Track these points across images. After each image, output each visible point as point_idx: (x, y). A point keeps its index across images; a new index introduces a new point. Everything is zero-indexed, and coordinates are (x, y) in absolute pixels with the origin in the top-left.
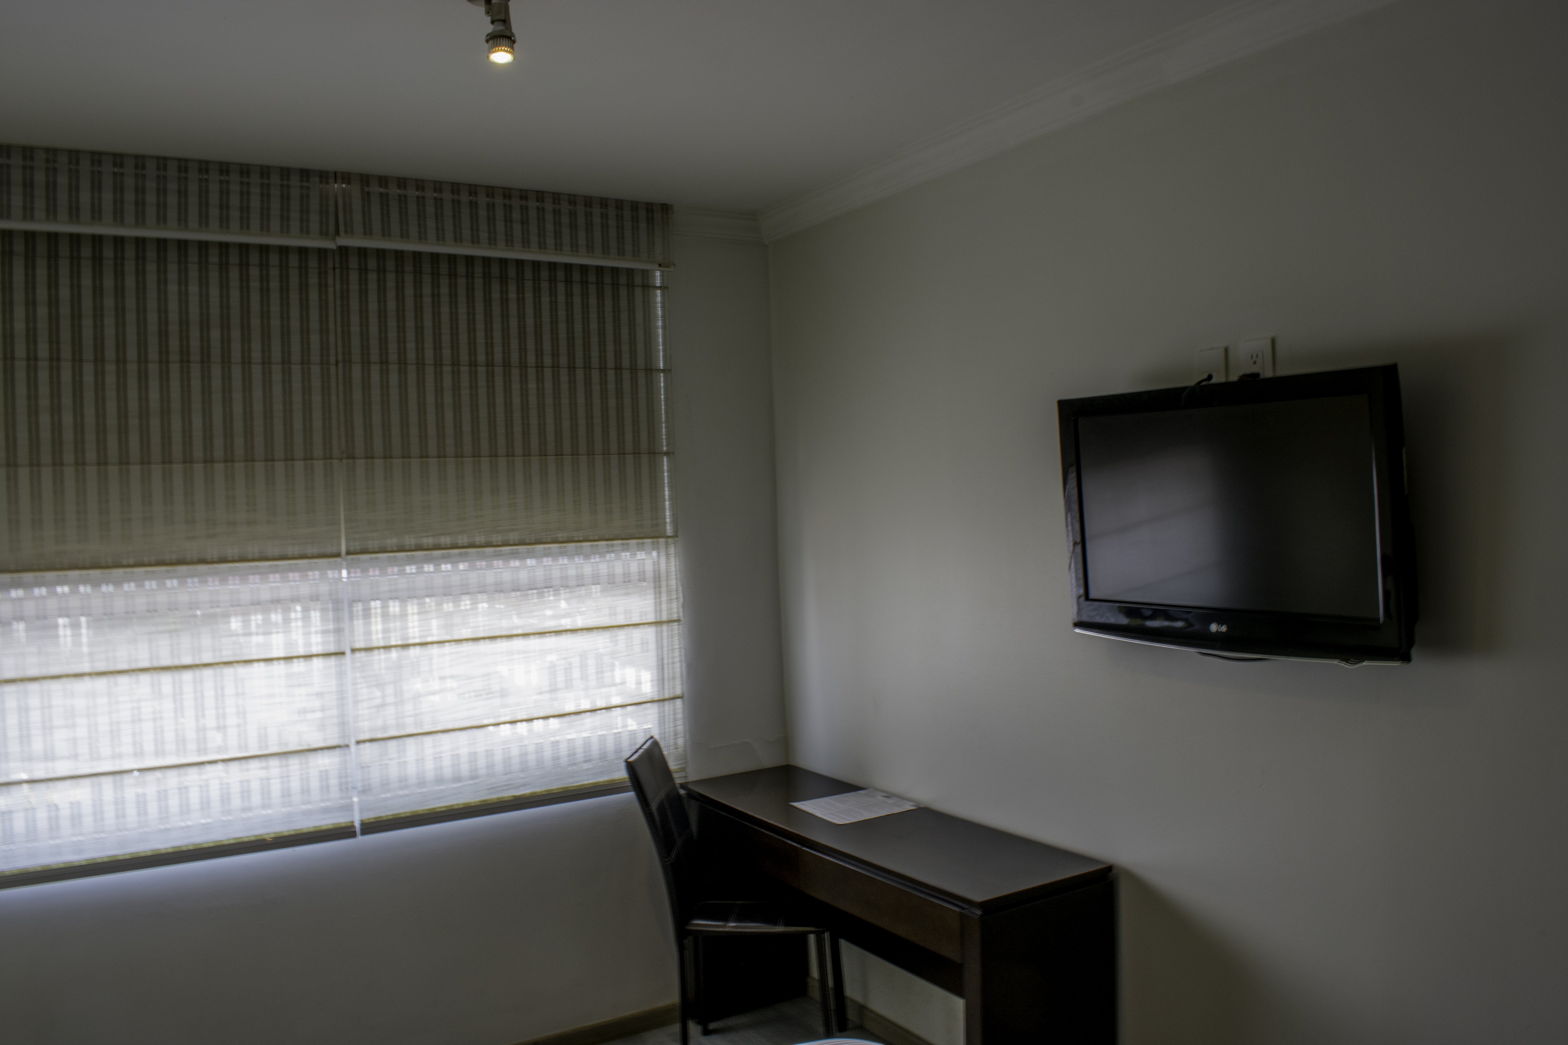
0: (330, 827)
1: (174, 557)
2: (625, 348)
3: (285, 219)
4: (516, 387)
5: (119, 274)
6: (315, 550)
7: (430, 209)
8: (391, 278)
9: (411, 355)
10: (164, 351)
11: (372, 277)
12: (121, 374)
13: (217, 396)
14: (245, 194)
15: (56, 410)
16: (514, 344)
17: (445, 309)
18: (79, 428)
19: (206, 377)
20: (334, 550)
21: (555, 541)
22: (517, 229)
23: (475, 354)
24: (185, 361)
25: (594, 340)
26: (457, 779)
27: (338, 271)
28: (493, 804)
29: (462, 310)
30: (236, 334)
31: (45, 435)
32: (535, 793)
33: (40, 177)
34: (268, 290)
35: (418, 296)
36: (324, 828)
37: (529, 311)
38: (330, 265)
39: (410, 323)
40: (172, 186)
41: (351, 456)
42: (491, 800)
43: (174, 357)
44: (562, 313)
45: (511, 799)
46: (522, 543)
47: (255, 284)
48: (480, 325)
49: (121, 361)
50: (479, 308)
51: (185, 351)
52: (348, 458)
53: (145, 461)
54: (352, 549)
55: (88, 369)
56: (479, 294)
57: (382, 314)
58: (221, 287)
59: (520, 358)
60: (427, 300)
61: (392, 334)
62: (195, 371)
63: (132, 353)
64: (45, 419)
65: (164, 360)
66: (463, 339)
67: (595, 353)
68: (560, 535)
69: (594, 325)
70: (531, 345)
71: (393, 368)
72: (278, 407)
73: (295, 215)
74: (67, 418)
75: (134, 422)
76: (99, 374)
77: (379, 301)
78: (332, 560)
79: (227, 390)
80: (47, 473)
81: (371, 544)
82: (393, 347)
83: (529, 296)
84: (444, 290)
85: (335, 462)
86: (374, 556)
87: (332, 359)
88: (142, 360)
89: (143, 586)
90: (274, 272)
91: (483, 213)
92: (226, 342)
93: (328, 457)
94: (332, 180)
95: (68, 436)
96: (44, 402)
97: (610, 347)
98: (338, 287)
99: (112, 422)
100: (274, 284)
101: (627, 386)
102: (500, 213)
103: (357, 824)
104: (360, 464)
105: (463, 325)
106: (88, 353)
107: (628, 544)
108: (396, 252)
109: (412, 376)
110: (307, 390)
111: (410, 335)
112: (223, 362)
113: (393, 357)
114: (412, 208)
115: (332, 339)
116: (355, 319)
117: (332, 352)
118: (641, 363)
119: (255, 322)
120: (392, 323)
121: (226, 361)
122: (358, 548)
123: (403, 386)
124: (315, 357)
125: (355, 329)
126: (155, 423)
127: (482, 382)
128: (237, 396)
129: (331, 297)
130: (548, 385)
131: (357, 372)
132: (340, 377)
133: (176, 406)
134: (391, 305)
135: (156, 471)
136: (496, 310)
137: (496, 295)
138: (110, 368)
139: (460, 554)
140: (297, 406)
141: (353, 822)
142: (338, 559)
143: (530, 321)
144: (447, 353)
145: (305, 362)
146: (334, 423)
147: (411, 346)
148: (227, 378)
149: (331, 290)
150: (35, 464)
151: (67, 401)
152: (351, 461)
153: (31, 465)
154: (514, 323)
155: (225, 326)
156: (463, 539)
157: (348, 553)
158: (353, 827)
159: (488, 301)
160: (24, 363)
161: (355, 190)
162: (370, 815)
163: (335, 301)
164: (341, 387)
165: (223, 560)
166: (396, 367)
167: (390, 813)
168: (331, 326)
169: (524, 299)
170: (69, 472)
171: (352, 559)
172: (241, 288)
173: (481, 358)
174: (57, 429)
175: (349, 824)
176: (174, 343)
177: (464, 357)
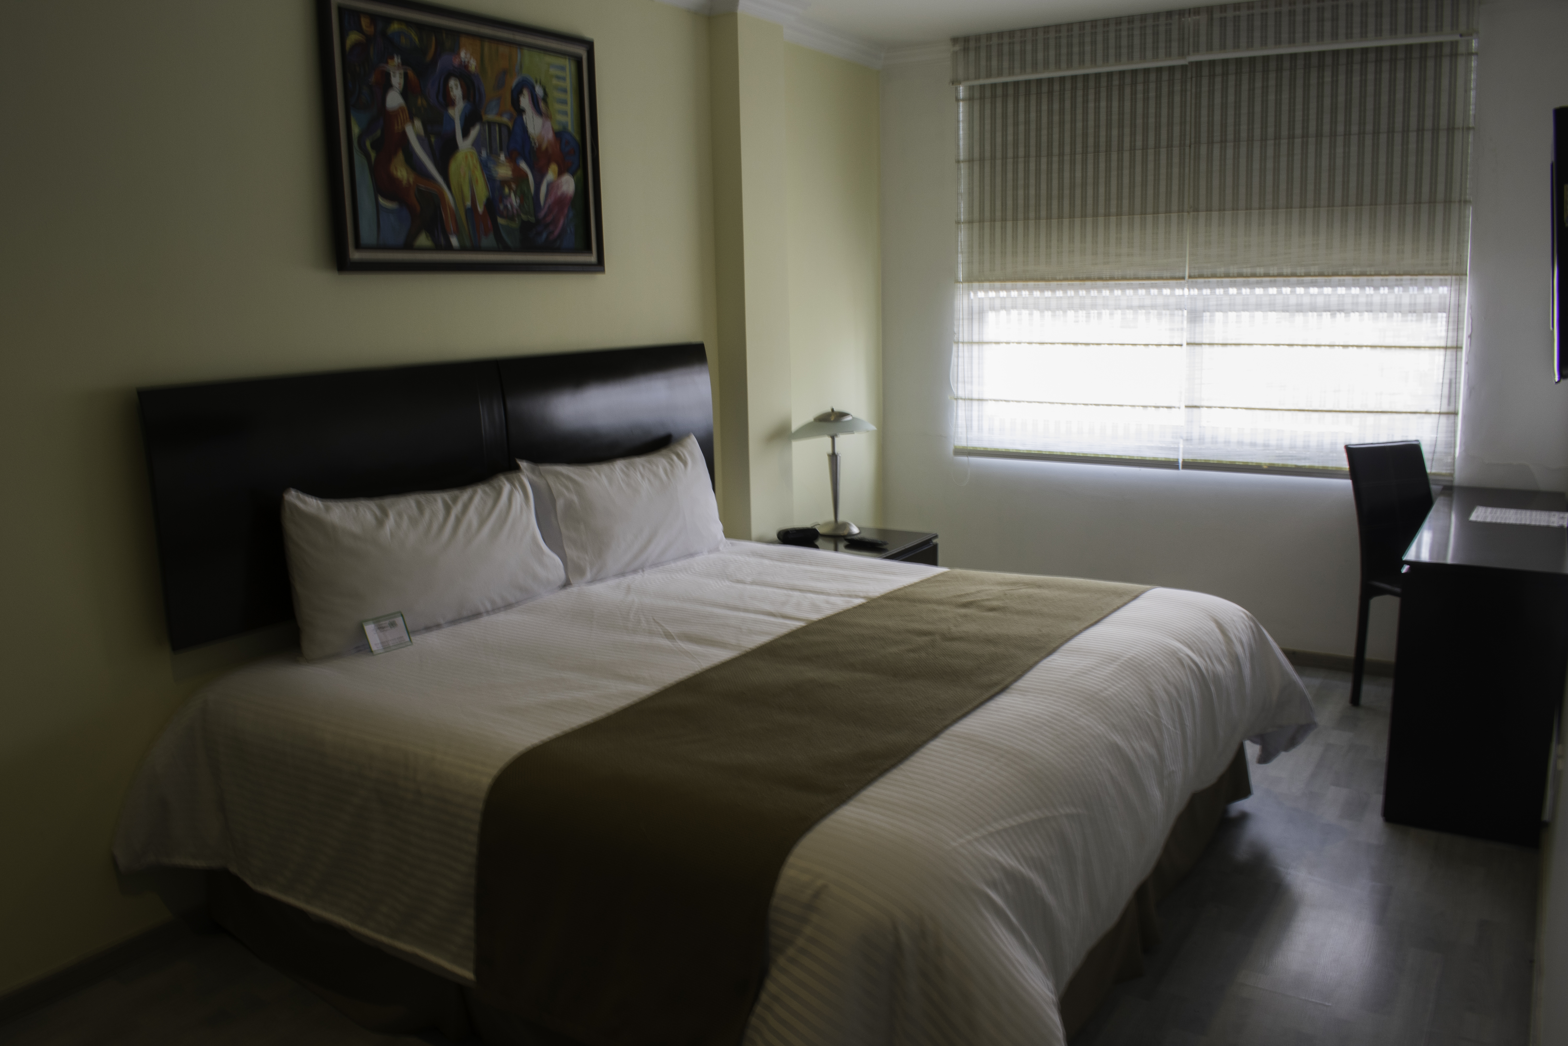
0: (1163, 459)
1: (1085, 276)
2: (1429, 112)
3: (1156, 48)
4: (1325, 152)
5: (1062, 100)
6: (1168, 274)
7: (1257, 23)
8: (1232, 79)
9: (1244, 135)
10: (1085, 146)
11: (1218, 80)
12: (1061, 162)
13: (1114, 173)
14: (1131, 36)
15: (1026, 186)
16: (1327, 118)
17: (1272, 97)
18: (1038, 196)
19: (1108, 161)
20: (1181, 275)
21: (1349, 274)
22: (1328, 26)
23: (1294, 129)
24: (1097, 151)
25: (1399, 107)
26: (1253, 444)
27: (1194, 79)
28: (1278, 467)
29: (1285, 96)
30: (1127, 131)
31: (1021, 202)
32: (1314, 467)
33: (1017, 48)
34: (1148, 98)
35: (1252, 90)
36: (1160, 459)
37: (1342, 90)
38: (1189, 75)
39: (1244, 111)
40: (1088, 39)
41: (1197, 210)
42: (1278, 464)
43: (1091, 149)
44: (1370, 89)
45: (1293, 467)
46: (1321, 275)
47: (1140, 96)
48: (1299, 107)
49: (1061, 154)
50: (1299, 92)
51: (1097, 145)
52: (1194, 211)
53: (1072, 216)
54: (1192, 274)
55: (1044, 160)
56: (1300, 82)
57: (1224, 106)
58: (1119, 101)
59: (1331, 129)
60: (1258, 92)
61: (1231, 120)
62: (1102, 157)
63: (1067, 149)
64: (1021, 192)
65: (1085, 153)
66: (1285, 118)
67: (1399, 119)
68: (1354, 270)
69: (1400, 95)
70: (1341, 117)
71: (1230, 145)
72: (1151, 178)
73: (1162, 44)
74: (1032, 191)
75: (1067, 192)
76: (1050, 163)
77: (1222, 97)
78: (1179, 281)
79: (1120, 168)
80: (1020, 224)
81: (1206, 272)
82: (1230, 129)
83: (1342, 78)
84: (1272, 82)
85: (1185, 214)
86: (1207, 280)
87: (1188, 142)
88: (1073, 153)
89: (1066, 293)
90: (1152, 86)
91: (1299, 18)
92: (1121, 136)
93: (1181, 211)
94: (1187, 15)
95: (1032, 202)
96: (1021, 182)
97: (1414, 113)
98: (1194, 90)
99: (1055, 192)
100: (1152, 94)
101: (1427, 145)
102: (1313, 16)
103: (1181, 461)
104: (1202, 215)
105: (1285, 108)
106: (1044, 152)
107: (1416, 280)
108: (1237, 59)
109: (1243, 150)
110: (1170, 165)
111: (1244, 119)
112: (1118, 150)
113: (1230, 136)
114: (1244, 25)
115: (1188, 128)
116: (1204, 112)
117: (1188, 137)
118: (1443, 123)
119: (1139, 121)
120: (1231, 112)
121: (1120, 150)
122: (1197, 274)
123: (1236, 157)
124: (1176, 142)
125: (1204, 119)
126: (1078, 192)
127: (1298, 151)
128: (1126, 172)
129: (1188, 98)
130: (1354, 149)
131: (1204, 150)
132: (1192, 154)
133: (1090, 180)
134: (1231, 98)
135: (1078, 221)
136: (1313, 92)
137: (1314, 81)
138: (1055, 159)
139: (1271, 281)
140: (1163, 177)
141: (1178, 459)
142: (1182, 281)
143: (1341, 99)
144: (1271, 130)
145: (1170, 146)
146: (1186, 186)
147: (1244, 127)
148: (1120, 160)
149: (1189, 93)
150: (1015, 219)
151: (1032, 181)
152: (1196, 213)
153: (1013, 220)
154: (1327, 102)
155: (1121, 126)
156: (1274, 270)
157: (1190, 277)
158: (1178, 462)
159: (1306, 87)
160: (1012, 160)
161: (1203, 18)
162: (1190, 457)
163: (1191, 100)
164: (1192, 162)
165: (1112, 278)
166: (1232, 144)
167: (1203, 458)
168: (1188, 119)
169: (1337, 81)
170: (1032, 223)
171: (1192, 282)
172: (1132, 100)
173: (1298, 131)
174: (1027, 197)
175: (1176, 460)
176: (1091, 140)
177: (1285, 132)
